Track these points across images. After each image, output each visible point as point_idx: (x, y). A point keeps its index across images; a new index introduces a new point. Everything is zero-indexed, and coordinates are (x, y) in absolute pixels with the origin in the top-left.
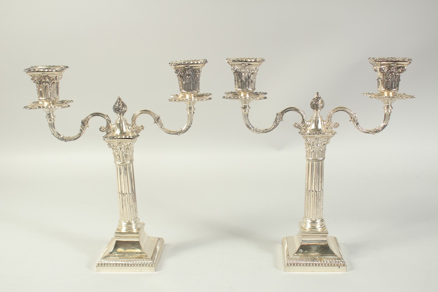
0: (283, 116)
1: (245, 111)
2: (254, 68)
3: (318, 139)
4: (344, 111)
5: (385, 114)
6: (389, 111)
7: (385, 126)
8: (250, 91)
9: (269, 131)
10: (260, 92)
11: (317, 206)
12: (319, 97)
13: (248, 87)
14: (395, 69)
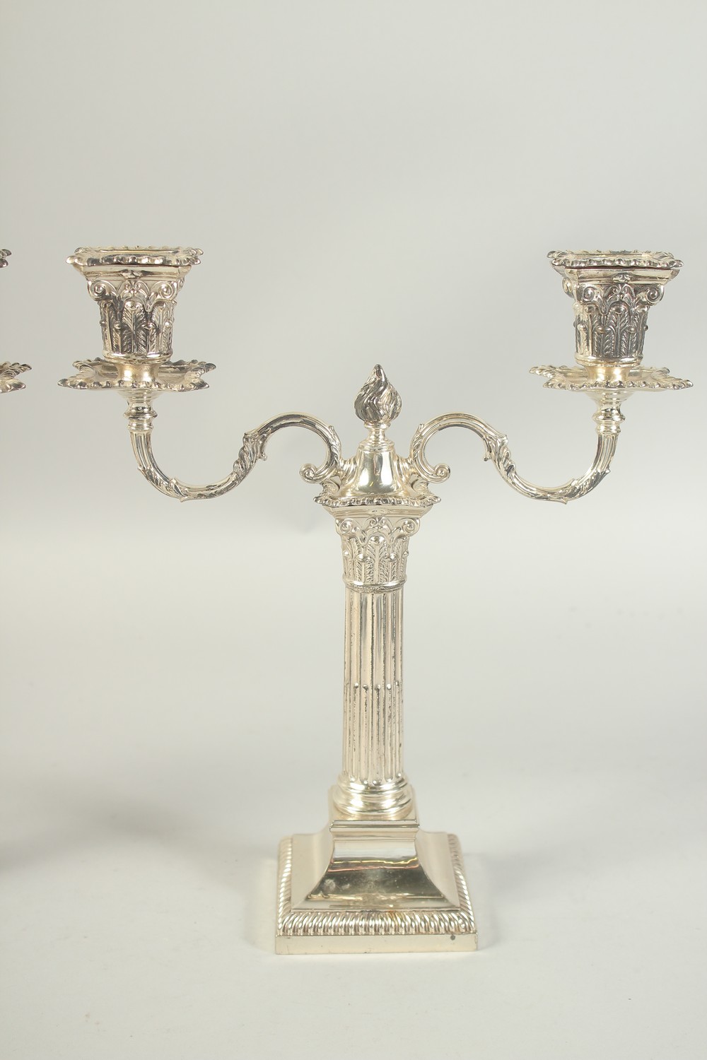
0: (264, 441)
1: (139, 427)
2: (163, 286)
3: (379, 520)
4: (466, 427)
5: (600, 439)
6: (614, 428)
7: (598, 478)
8: (153, 359)
9: (221, 493)
10: (193, 362)
11: (382, 736)
12: (383, 380)
13: (146, 346)
14: (629, 291)
